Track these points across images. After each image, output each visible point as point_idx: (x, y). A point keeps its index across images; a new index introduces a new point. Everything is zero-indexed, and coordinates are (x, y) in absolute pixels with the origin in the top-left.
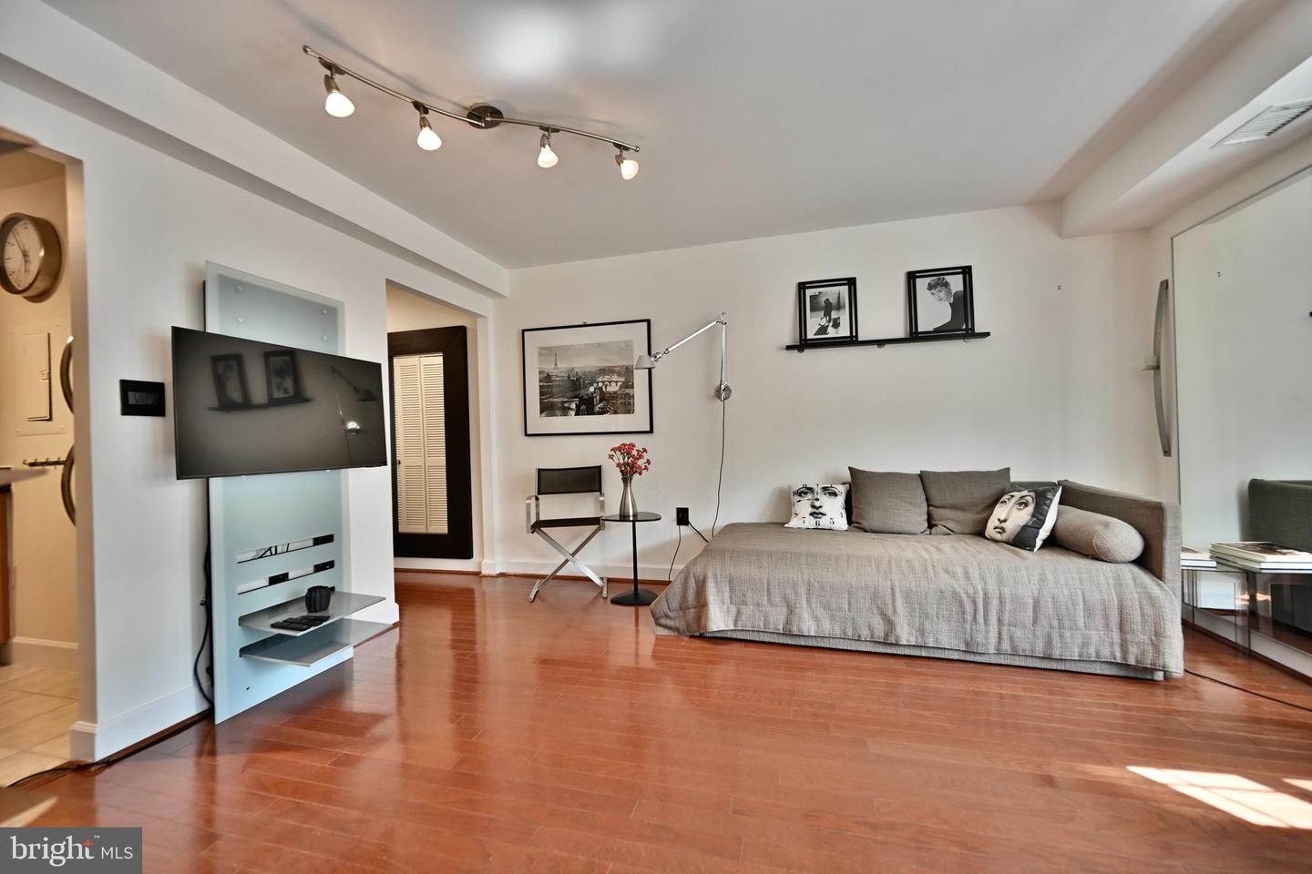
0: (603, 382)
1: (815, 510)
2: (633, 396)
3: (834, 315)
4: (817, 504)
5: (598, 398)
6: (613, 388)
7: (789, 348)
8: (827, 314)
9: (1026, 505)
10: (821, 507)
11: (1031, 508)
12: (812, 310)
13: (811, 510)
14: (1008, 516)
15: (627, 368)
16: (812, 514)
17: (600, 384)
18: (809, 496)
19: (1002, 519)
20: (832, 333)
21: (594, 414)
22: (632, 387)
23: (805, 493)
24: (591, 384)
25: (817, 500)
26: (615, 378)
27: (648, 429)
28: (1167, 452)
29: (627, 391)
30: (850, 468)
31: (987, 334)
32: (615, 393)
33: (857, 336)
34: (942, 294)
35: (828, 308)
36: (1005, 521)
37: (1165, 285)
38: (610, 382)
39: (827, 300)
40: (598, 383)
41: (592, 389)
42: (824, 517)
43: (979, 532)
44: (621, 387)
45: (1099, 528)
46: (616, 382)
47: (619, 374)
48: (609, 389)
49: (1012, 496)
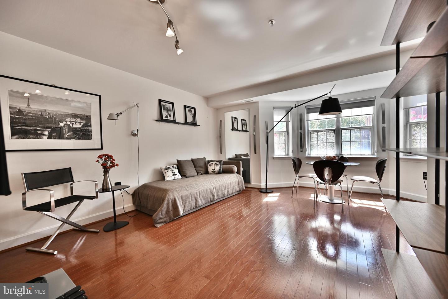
0: (71, 122)
2: (91, 131)
3: (169, 113)
4: (174, 172)
5: (67, 130)
6: (78, 126)
7: (156, 121)
8: (167, 112)
9: (218, 165)
11: (219, 166)
12: (163, 110)
15: (87, 116)
16: (173, 175)
17: (68, 123)
18: (170, 170)
19: (213, 169)
20: (169, 118)
21: (64, 139)
22: (90, 126)
23: (169, 169)
24: (61, 122)
25: (173, 170)
26: (79, 120)
27: (100, 148)
28: (221, 153)
29: (87, 128)
30: (177, 160)
31: (199, 126)
32: (79, 128)
33: (175, 121)
34: (191, 113)
35: (168, 110)
36: (214, 169)
37: (221, 121)
38: (76, 122)
39: (167, 107)
40: (66, 121)
41: (62, 125)
42: (176, 175)
44: (83, 126)
45: (233, 167)
46: (80, 123)
47: (82, 119)
48: (74, 126)
49: (212, 163)
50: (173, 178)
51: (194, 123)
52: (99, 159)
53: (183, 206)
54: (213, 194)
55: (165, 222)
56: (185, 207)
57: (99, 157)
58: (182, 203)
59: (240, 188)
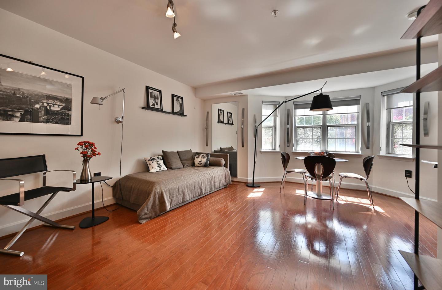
0: (48, 104)
1: (159, 165)
2: (71, 116)
3: (156, 101)
4: (159, 163)
5: (43, 112)
6: (56, 108)
7: (142, 108)
8: (155, 100)
9: (205, 157)
10: (160, 164)
11: (206, 158)
12: (150, 97)
13: (157, 165)
14: (201, 160)
15: (67, 99)
16: (158, 166)
17: (45, 105)
18: (155, 161)
19: (200, 161)
20: (156, 106)
21: (38, 121)
22: (70, 110)
23: (153, 160)
24: (38, 103)
25: (158, 162)
26: (58, 103)
27: (80, 134)
28: (207, 145)
29: (67, 112)
30: (162, 151)
31: (186, 116)
32: (57, 111)
33: (162, 109)
34: (178, 103)
35: (155, 98)
36: (201, 161)
37: (208, 113)
38: (54, 105)
39: (154, 95)
40: (43, 103)
41: (37, 106)
42: (162, 167)
43: (193, 165)
44: (62, 109)
46: (59, 106)
47: (61, 101)
48: (52, 108)
49: (199, 156)
50: (158, 169)
51: (181, 113)
52: (79, 146)
53: (170, 201)
54: (201, 187)
55: (150, 218)
56: (172, 201)
57: (78, 144)
58: (169, 197)
59: (227, 182)
